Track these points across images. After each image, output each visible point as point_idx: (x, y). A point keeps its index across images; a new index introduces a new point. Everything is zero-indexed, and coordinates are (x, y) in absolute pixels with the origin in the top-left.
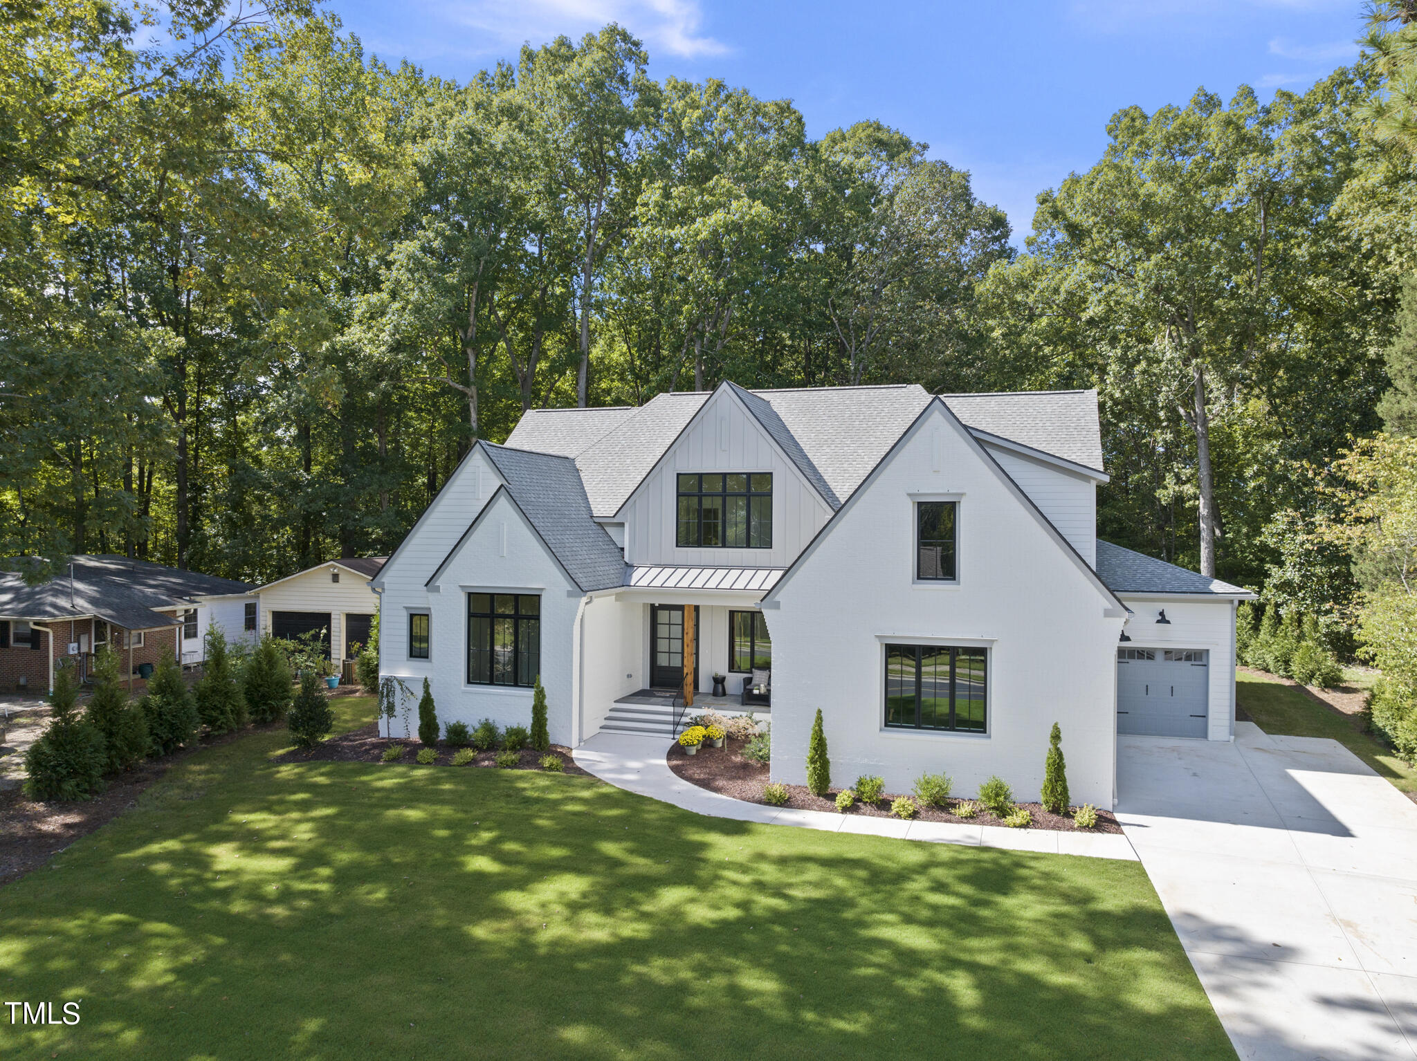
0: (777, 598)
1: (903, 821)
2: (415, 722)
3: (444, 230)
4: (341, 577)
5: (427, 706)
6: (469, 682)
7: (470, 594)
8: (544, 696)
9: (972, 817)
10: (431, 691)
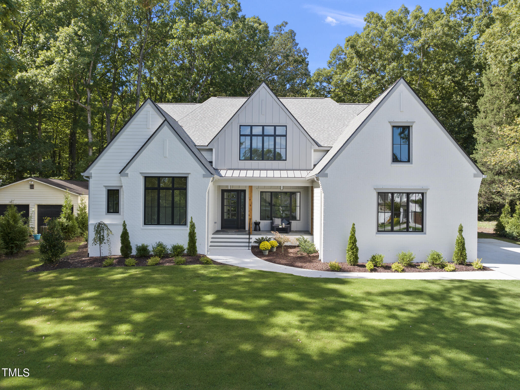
0: (326, 172)
1: (400, 273)
2: (119, 245)
3: (83, 26)
4: (35, 186)
5: (125, 237)
6: (145, 224)
7: (146, 178)
8: (194, 228)
9: (429, 269)
10: (127, 228)
